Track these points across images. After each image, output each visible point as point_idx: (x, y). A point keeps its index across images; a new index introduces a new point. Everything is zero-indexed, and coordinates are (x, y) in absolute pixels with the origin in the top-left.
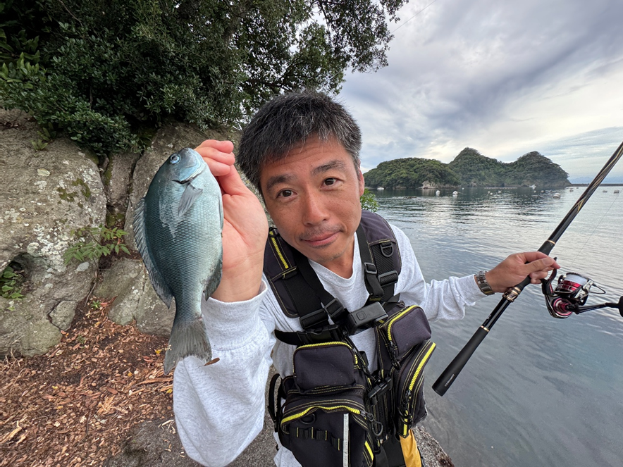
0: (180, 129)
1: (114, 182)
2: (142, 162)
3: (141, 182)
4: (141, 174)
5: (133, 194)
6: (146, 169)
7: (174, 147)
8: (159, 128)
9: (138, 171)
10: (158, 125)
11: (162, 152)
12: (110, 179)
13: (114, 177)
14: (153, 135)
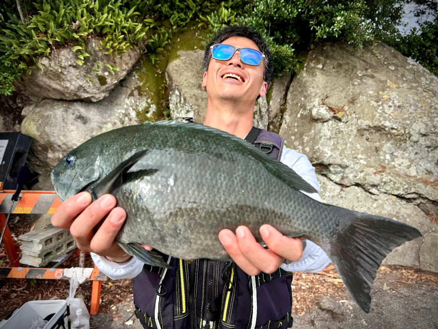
0: (327, 49)
1: (273, 103)
2: (296, 83)
3: (295, 102)
4: (295, 95)
5: (287, 113)
6: (300, 90)
7: (323, 67)
8: (310, 49)
9: (292, 92)
10: (310, 48)
11: (313, 73)
12: (270, 100)
13: (273, 98)
14: (306, 57)
